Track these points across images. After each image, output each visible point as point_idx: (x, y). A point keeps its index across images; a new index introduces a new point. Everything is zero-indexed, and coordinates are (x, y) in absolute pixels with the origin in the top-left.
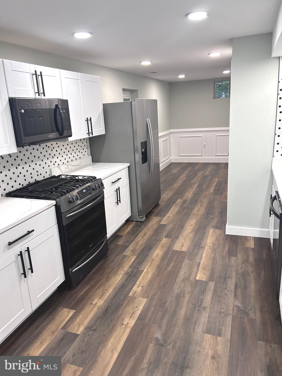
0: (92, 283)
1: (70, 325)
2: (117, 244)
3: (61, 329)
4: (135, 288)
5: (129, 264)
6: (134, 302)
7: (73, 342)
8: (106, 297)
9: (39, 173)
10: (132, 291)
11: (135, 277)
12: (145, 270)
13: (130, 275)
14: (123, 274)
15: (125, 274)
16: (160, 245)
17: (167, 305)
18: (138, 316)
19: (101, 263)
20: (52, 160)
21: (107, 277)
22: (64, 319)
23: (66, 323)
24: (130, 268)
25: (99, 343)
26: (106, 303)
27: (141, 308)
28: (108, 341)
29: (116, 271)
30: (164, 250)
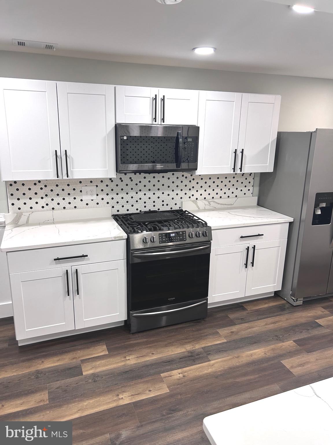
0: (152, 339)
1: (88, 362)
2: (228, 315)
3: (81, 360)
4: (175, 372)
5: (208, 343)
6: (155, 384)
7: (72, 378)
8: (143, 360)
9: (165, 203)
10: (169, 373)
11: (193, 361)
12: (212, 362)
13: (192, 356)
14: (188, 350)
15: (188, 351)
16: (272, 346)
17: (177, 414)
18: (138, 399)
19: (184, 326)
20: (188, 192)
21: (170, 343)
22: (92, 354)
23: (89, 359)
24: (202, 349)
25: (82, 395)
26: (134, 365)
27: (152, 395)
28: (88, 399)
29: (186, 342)
30: (269, 354)
